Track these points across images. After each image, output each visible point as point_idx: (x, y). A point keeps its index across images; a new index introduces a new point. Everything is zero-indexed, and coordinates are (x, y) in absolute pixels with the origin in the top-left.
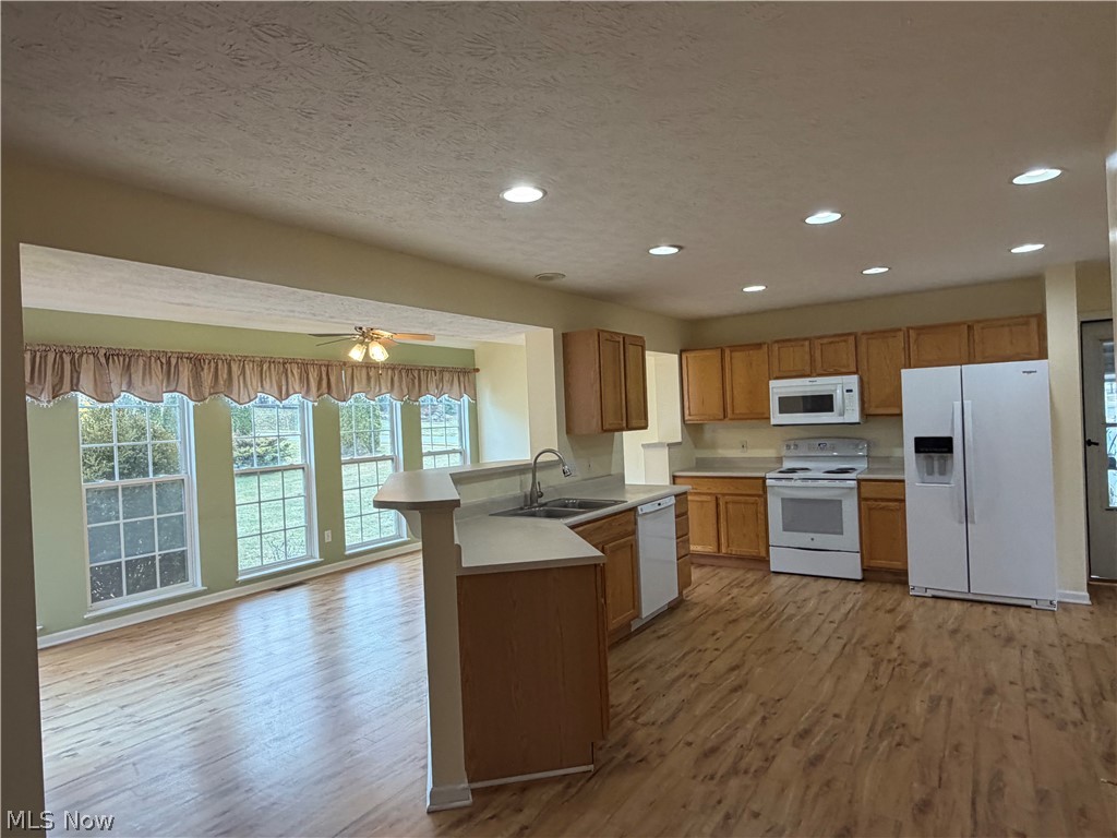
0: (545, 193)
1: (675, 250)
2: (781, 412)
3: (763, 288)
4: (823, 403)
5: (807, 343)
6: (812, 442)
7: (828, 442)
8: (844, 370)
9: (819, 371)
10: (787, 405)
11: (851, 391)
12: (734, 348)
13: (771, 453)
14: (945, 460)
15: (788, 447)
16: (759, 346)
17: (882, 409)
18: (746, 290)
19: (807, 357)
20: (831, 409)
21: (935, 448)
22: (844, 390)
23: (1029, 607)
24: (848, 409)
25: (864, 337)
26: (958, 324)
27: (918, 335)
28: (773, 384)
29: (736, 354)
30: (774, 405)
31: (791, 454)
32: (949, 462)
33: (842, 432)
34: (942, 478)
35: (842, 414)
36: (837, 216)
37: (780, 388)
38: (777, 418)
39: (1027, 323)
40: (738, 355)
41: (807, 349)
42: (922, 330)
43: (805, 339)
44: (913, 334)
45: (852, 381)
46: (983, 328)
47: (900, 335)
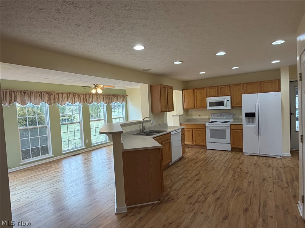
0: (145, 47)
1: (181, 63)
2: (209, 106)
3: (205, 72)
4: (221, 104)
6: (218, 114)
7: (222, 114)
8: (226, 95)
9: (220, 95)
10: (211, 104)
11: (228, 100)
12: (197, 89)
13: (207, 117)
14: (253, 118)
15: (212, 115)
16: (204, 88)
17: (237, 105)
18: (200, 73)
19: (217, 91)
20: (223, 105)
21: (251, 115)
22: (227, 100)
24: (228, 105)
25: (232, 86)
26: (257, 82)
27: (246, 85)
28: (207, 98)
29: (197, 91)
30: (208, 104)
31: (212, 118)
33: (226, 112)
34: (253, 124)
35: (226, 107)
36: (225, 53)
37: (209, 100)
38: (209, 108)
39: (275, 82)
41: (217, 89)
42: (247, 84)
43: (216, 86)
44: (245, 85)
45: (229, 98)
46: (264, 83)
47: (242, 85)
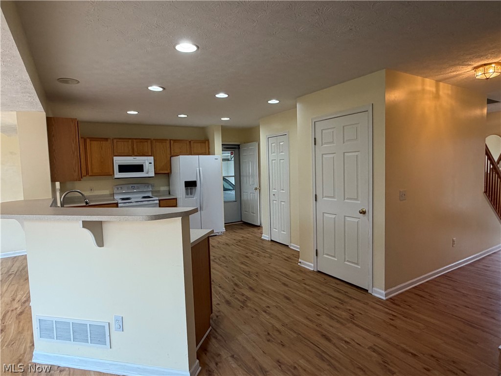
1: (161, 89)
2: (119, 172)
3: (137, 113)
4: (139, 168)
5: (130, 141)
6: (128, 186)
7: (135, 185)
8: (146, 154)
9: (136, 154)
10: (123, 168)
11: (151, 163)
12: (93, 139)
13: (107, 192)
14: (192, 189)
15: (118, 189)
16: (106, 139)
17: (165, 172)
18: (128, 112)
19: (130, 147)
20: (143, 171)
21: (191, 185)
22: (148, 162)
23: (216, 235)
24: (149, 170)
25: (154, 141)
26: (186, 141)
27: (174, 142)
28: (115, 158)
29: (92, 142)
30: (116, 169)
31: (119, 192)
32: (194, 190)
33: (145, 181)
34: (192, 196)
35: (147, 173)
37: (119, 160)
38: (118, 175)
39: (205, 143)
40: (95, 143)
41: (130, 143)
42: (175, 141)
43: (129, 139)
44: (172, 142)
45: (151, 159)
46: (194, 143)
47: (168, 142)
